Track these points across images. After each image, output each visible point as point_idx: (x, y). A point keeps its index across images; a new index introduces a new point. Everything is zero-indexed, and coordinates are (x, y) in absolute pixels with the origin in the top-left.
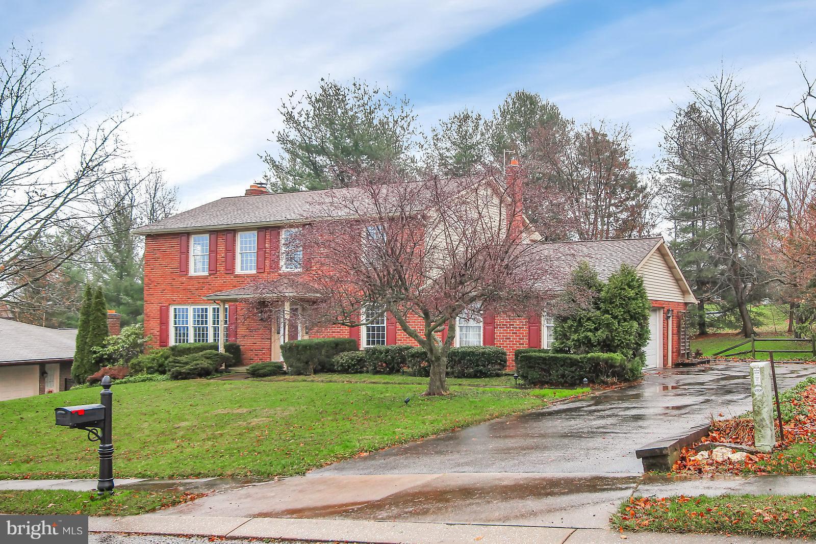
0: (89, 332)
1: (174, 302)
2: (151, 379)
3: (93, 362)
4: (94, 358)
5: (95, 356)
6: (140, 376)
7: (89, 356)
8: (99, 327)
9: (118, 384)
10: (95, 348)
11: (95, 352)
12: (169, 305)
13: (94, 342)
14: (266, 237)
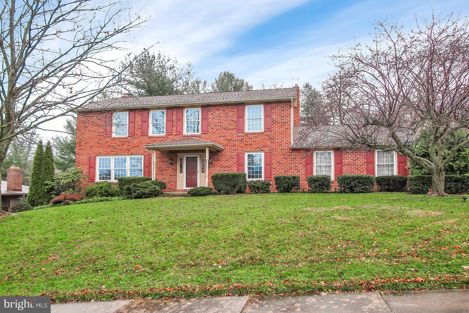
0: (42, 171)
1: (100, 154)
2: (107, 200)
3: (46, 191)
4: (47, 188)
5: (47, 187)
6: (95, 198)
7: (42, 187)
8: (49, 168)
9: (78, 204)
10: (47, 182)
11: (47, 185)
12: (96, 155)
13: (46, 178)
14: (173, 113)
